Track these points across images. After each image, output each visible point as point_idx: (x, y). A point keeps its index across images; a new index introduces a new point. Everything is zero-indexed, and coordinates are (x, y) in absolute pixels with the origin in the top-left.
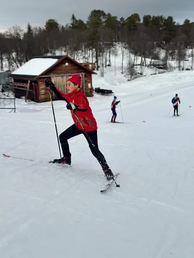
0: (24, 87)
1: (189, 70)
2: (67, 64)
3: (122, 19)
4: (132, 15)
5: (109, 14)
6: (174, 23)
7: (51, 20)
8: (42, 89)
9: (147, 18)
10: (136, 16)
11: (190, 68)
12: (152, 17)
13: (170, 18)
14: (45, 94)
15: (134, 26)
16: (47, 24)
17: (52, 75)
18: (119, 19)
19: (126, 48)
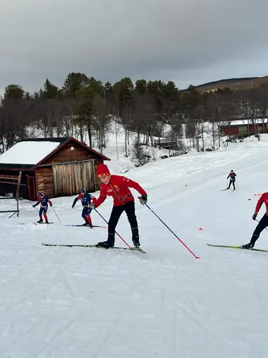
0: (12, 181)
1: (210, 150)
2: (72, 148)
3: (108, 84)
4: (122, 80)
5: (92, 78)
6: (177, 89)
7: (13, 86)
8: (41, 182)
9: (141, 84)
10: (127, 81)
11: (210, 148)
12: (147, 82)
13: (171, 84)
14: (45, 189)
15: (127, 94)
16: (6, 91)
17: (53, 164)
18: (104, 85)
19: (119, 122)
